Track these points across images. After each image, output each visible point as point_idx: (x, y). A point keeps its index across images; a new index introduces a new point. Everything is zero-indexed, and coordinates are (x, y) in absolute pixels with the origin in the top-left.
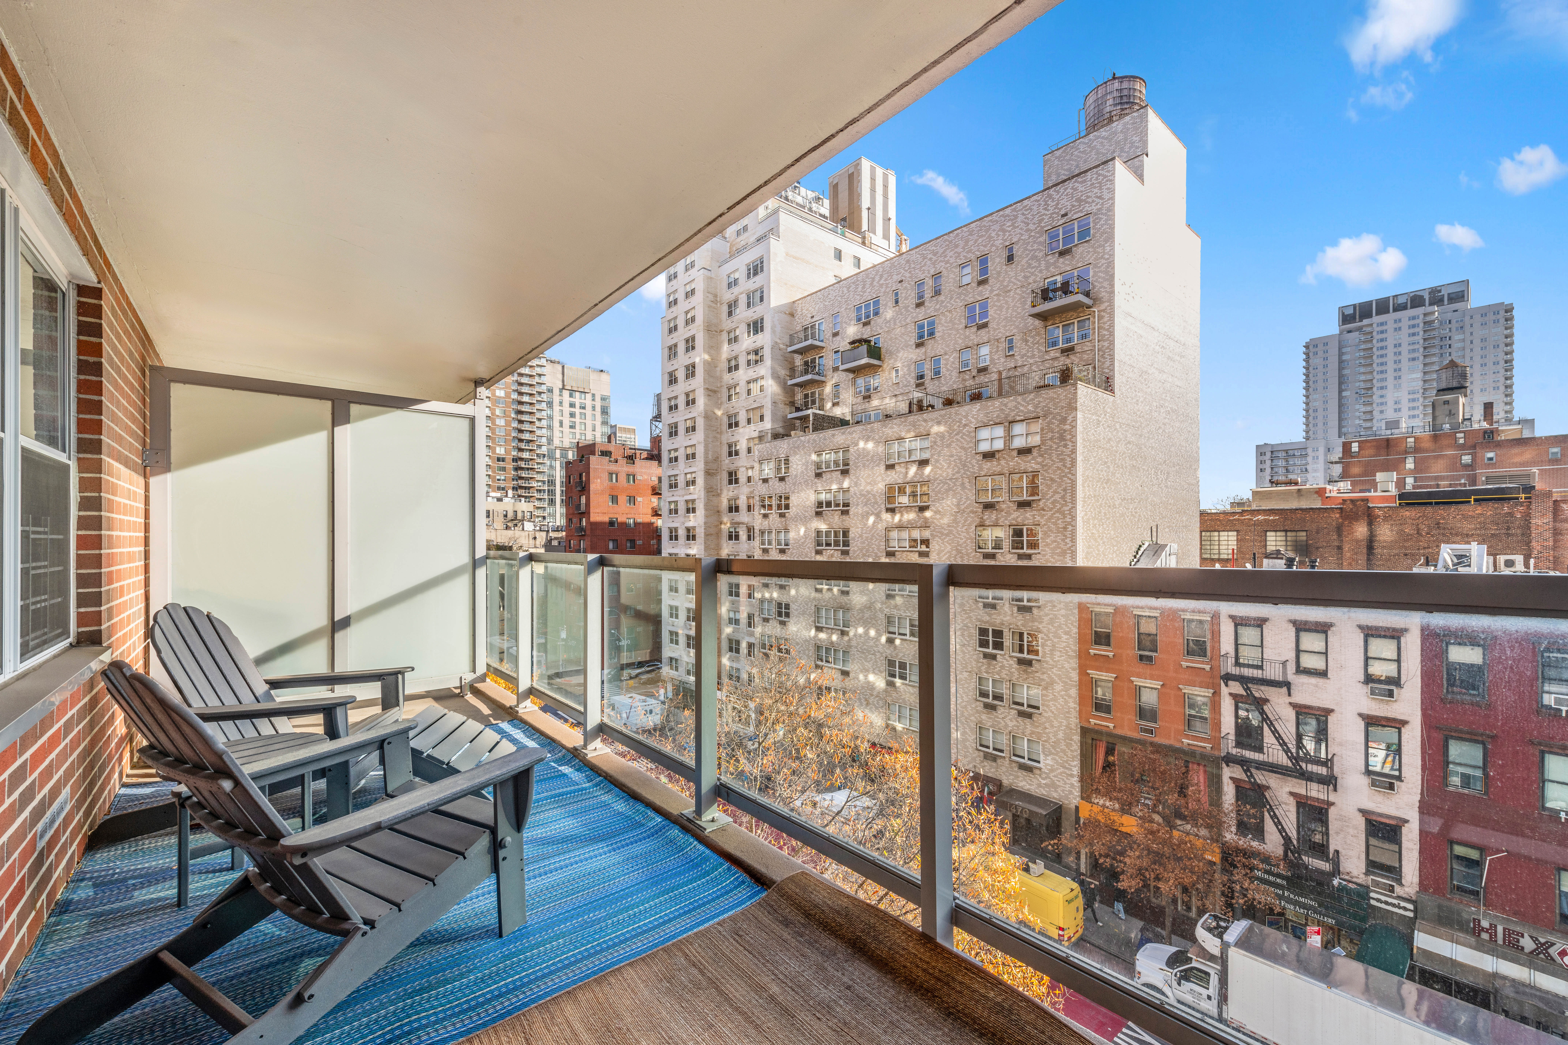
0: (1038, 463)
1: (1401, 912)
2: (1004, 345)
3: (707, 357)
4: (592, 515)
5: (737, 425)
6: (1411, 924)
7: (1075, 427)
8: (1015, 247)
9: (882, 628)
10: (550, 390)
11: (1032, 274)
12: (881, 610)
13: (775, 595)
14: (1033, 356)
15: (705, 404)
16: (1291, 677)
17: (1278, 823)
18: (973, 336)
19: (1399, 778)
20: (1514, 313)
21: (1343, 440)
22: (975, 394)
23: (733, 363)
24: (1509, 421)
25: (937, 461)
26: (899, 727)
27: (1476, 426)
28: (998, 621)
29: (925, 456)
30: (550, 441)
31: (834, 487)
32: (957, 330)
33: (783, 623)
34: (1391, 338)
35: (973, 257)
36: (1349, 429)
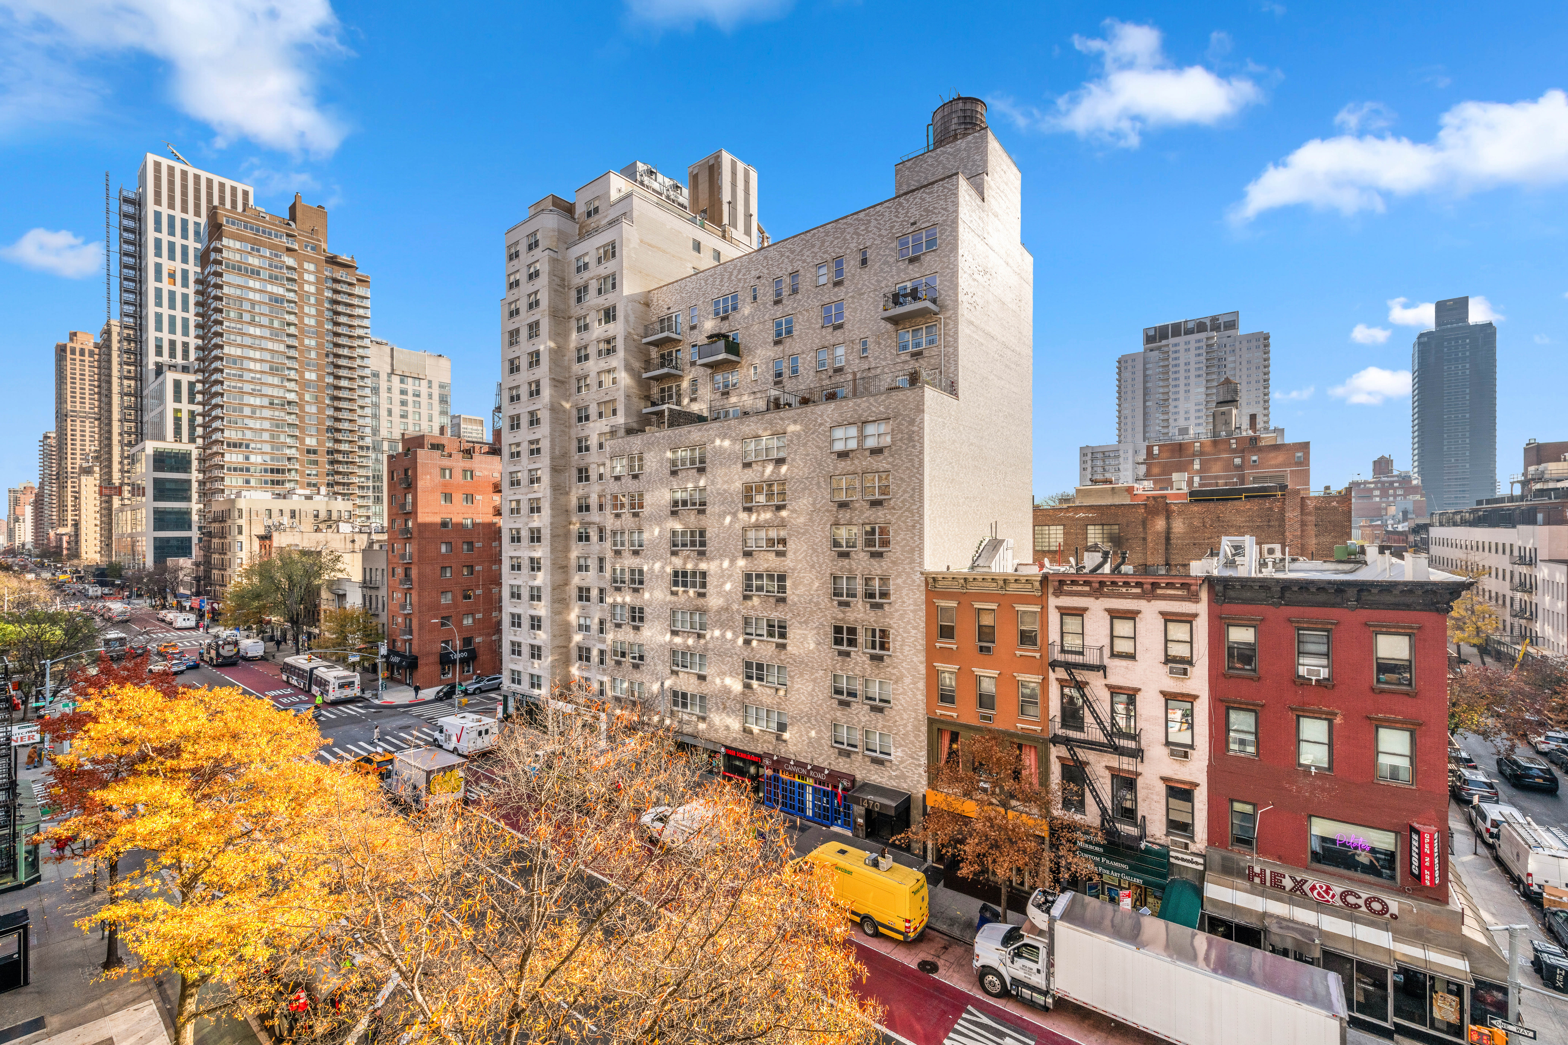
0: (888, 463)
1: (1194, 866)
2: (858, 347)
3: (552, 344)
4: (419, 515)
5: (587, 418)
6: (1201, 876)
7: (923, 428)
8: (869, 252)
9: (739, 630)
10: (376, 375)
11: (885, 278)
12: (738, 611)
13: (628, 599)
14: (885, 359)
15: (551, 396)
16: (1107, 661)
17: (1096, 797)
18: (830, 336)
19: (1192, 747)
20: (1270, 340)
21: (1147, 443)
22: (830, 394)
23: (583, 353)
24: (1266, 429)
25: (793, 460)
26: (756, 729)
27: (1244, 434)
28: (852, 619)
29: (782, 455)
30: (375, 431)
31: (690, 485)
32: (814, 329)
33: (637, 628)
34: (1183, 357)
35: (829, 258)
36: (1152, 434)
